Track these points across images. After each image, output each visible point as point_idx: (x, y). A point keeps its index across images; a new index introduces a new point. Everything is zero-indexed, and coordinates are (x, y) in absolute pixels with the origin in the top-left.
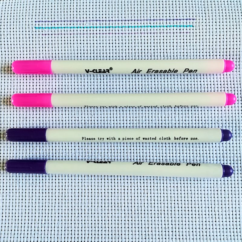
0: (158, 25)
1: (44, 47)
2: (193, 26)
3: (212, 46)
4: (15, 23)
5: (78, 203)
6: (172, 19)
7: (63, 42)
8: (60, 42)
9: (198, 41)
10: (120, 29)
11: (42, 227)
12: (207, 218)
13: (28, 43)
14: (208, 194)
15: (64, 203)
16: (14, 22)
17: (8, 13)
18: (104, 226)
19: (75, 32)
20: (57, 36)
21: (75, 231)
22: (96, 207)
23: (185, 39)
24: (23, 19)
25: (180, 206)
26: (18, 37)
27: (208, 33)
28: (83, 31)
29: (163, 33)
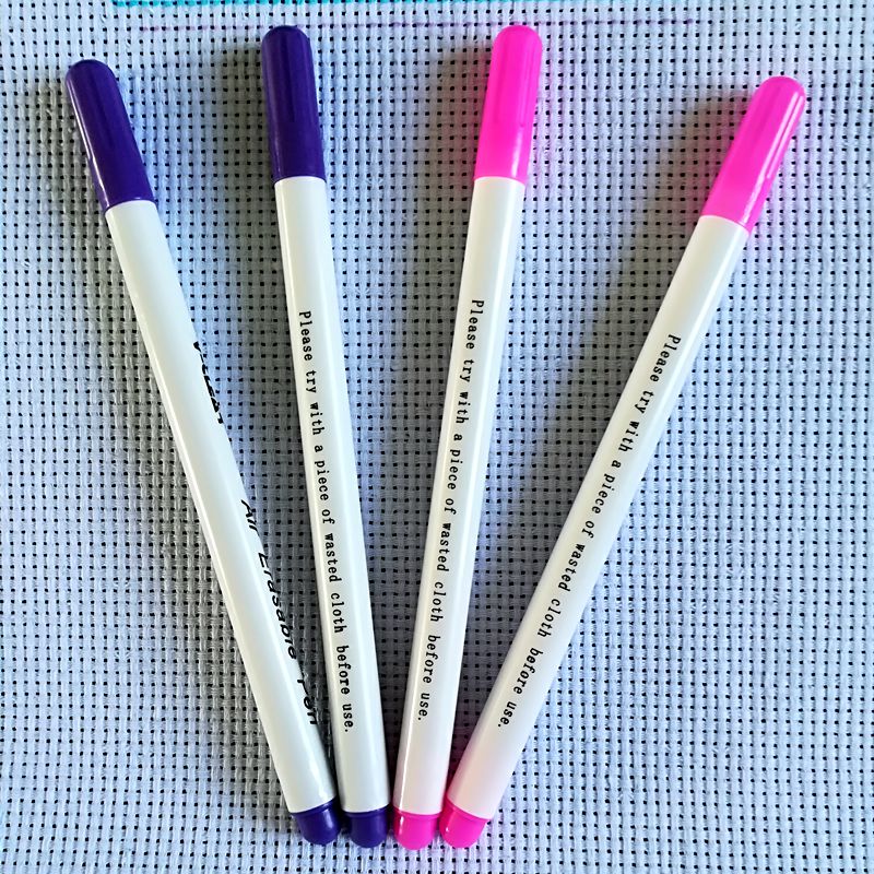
1: (148, 76)
7: (219, 59)
8: (207, 59)
9: (729, 53)
10: (434, 6)
11: (152, 732)
12: (732, 711)
14: (741, 626)
19: (265, 21)
20: (194, 34)
23: (679, 46)
25: (639, 665)
26: (51, 37)
27: (766, 23)
28: (295, 14)
29: (597, 22)
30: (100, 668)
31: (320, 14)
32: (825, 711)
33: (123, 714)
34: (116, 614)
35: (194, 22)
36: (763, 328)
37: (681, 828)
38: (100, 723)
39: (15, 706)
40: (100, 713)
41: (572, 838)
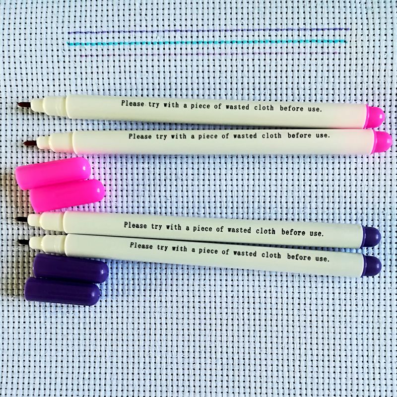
0: (284, 38)
1: (84, 78)
2: (345, 42)
3: (378, 77)
4: (33, 36)
5: (144, 346)
6: (309, 28)
7: (117, 70)
8: (111, 70)
9: (354, 67)
10: (217, 46)
11: (84, 385)
12: (359, 374)
13: (56, 71)
14: (362, 334)
15: (120, 345)
16: (31, 34)
17: (21, 18)
18: (186, 383)
19: (138, 52)
20: (105, 58)
21: (139, 391)
22: (174, 353)
23: (331, 64)
24: (47, 28)
25: (315, 352)
26: (39, 60)
27: (371, 54)
28: (152, 49)
29: (293, 53)
30: (60, 354)
31: (164, 49)
33: (70, 376)
34: (68, 328)
35: (105, 53)
36: (371, 194)
38: (59, 380)
39: (18, 372)
40: (59, 375)
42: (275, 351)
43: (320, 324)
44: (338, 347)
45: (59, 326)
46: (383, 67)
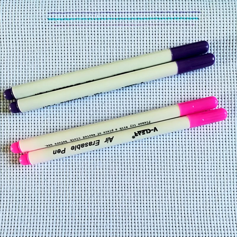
0: (166, 17)
2: (198, 19)
3: (216, 37)
4: (29, 15)
5: (91, 185)
6: (179, 11)
7: (75, 33)
8: (72, 33)
9: (203, 32)
10: (129, 21)
11: (57, 207)
12: (210, 198)
13: (41, 34)
14: (211, 176)
15: (77, 184)
16: (27, 14)
17: (21, 5)
18: (114, 205)
19: (87, 24)
20: (69, 27)
21: (88, 210)
22: (108, 188)
23: (191, 31)
24: (36, 10)
25: (185, 187)
26: (32, 28)
27: (212, 25)
28: (94, 22)
29: (170, 25)
30: (43, 190)
31: (101, 22)
32: (234, 198)
33: (49, 202)
34: (47, 175)
35: (68, 24)
37: (198, 230)
38: (42, 205)
39: (19, 201)
40: (43, 202)
41: (170, 233)
42: (163, 186)
43: (188, 171)
44: (198, 184)
45: (43, 174)
46: (219, 32)
